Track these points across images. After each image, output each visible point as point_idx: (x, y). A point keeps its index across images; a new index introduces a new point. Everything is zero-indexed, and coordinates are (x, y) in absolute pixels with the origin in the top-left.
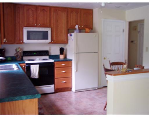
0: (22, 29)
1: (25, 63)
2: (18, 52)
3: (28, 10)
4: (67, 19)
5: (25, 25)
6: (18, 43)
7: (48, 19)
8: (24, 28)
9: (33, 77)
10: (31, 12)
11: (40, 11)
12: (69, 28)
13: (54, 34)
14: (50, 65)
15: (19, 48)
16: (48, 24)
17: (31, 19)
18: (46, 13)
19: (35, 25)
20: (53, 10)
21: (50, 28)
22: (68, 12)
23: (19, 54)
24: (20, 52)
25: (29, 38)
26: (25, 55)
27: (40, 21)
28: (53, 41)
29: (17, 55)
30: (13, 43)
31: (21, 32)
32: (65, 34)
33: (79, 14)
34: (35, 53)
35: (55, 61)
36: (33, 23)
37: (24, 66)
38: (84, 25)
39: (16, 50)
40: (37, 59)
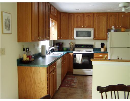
0: (73, 29)
1: (73, 52)
2: (71, 45)
3: (78, 16)
4: (107, 21)
5: (76, 27)
6: (70, 39)
7: (92, 22)
8: (74, 29)
9: (77, 63)
10: (79, 18)
11: (86, 17)
12: (108, 28)
13: (96, 33)
14: (90, 55)
15: (71, 42)
16: (92, 26)
17: (79, 23)
18: (90, 18)
19: (82, 26)
20: (95, 15)
21: (93, 29)
22: (107, 16)
23: (71, 46)
24: (73, 45)
25: (77, 36)
26: (76, 47)
27: (86, 23)
28: (95, 38)
29: (71, 47)
30: (67, 39)
31: (72, 32)
32: (105, 33)
33: (117, 17)
34: (83, 46)
35: (94, 53)
36: (81, 25)
37: (72, 54)
38: (122, 25)
39: (70, 44)
40: (84, 50)
